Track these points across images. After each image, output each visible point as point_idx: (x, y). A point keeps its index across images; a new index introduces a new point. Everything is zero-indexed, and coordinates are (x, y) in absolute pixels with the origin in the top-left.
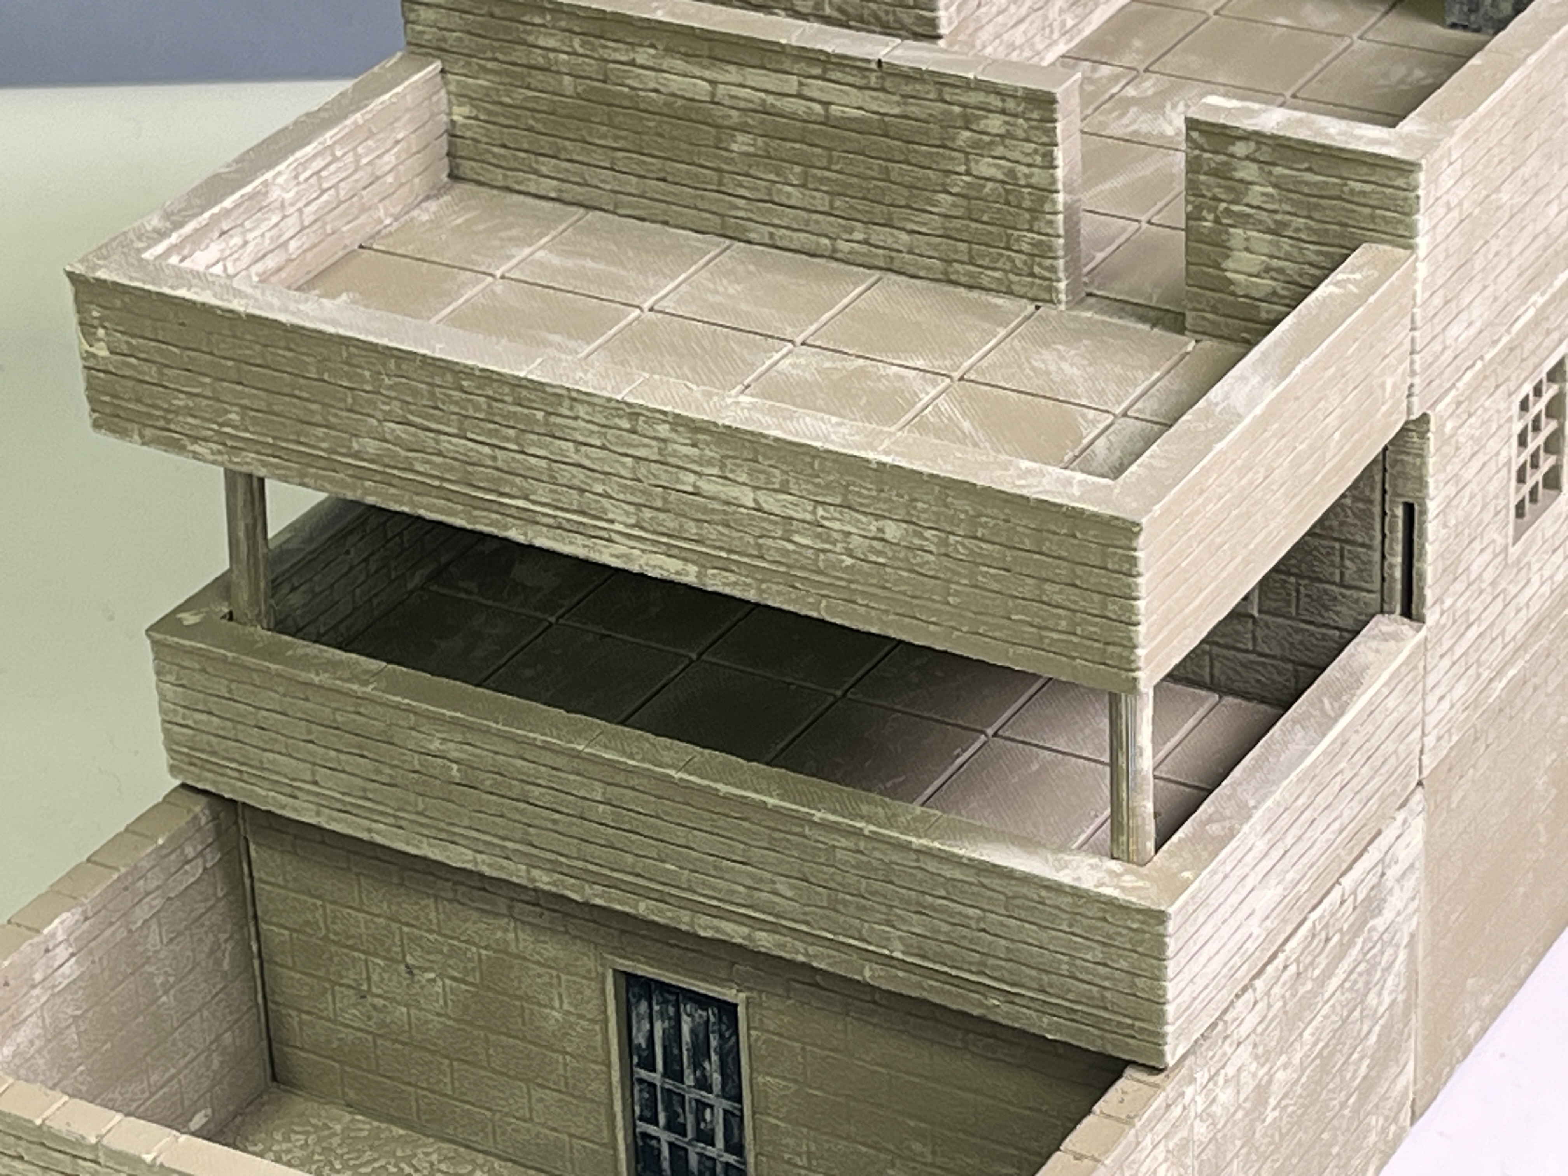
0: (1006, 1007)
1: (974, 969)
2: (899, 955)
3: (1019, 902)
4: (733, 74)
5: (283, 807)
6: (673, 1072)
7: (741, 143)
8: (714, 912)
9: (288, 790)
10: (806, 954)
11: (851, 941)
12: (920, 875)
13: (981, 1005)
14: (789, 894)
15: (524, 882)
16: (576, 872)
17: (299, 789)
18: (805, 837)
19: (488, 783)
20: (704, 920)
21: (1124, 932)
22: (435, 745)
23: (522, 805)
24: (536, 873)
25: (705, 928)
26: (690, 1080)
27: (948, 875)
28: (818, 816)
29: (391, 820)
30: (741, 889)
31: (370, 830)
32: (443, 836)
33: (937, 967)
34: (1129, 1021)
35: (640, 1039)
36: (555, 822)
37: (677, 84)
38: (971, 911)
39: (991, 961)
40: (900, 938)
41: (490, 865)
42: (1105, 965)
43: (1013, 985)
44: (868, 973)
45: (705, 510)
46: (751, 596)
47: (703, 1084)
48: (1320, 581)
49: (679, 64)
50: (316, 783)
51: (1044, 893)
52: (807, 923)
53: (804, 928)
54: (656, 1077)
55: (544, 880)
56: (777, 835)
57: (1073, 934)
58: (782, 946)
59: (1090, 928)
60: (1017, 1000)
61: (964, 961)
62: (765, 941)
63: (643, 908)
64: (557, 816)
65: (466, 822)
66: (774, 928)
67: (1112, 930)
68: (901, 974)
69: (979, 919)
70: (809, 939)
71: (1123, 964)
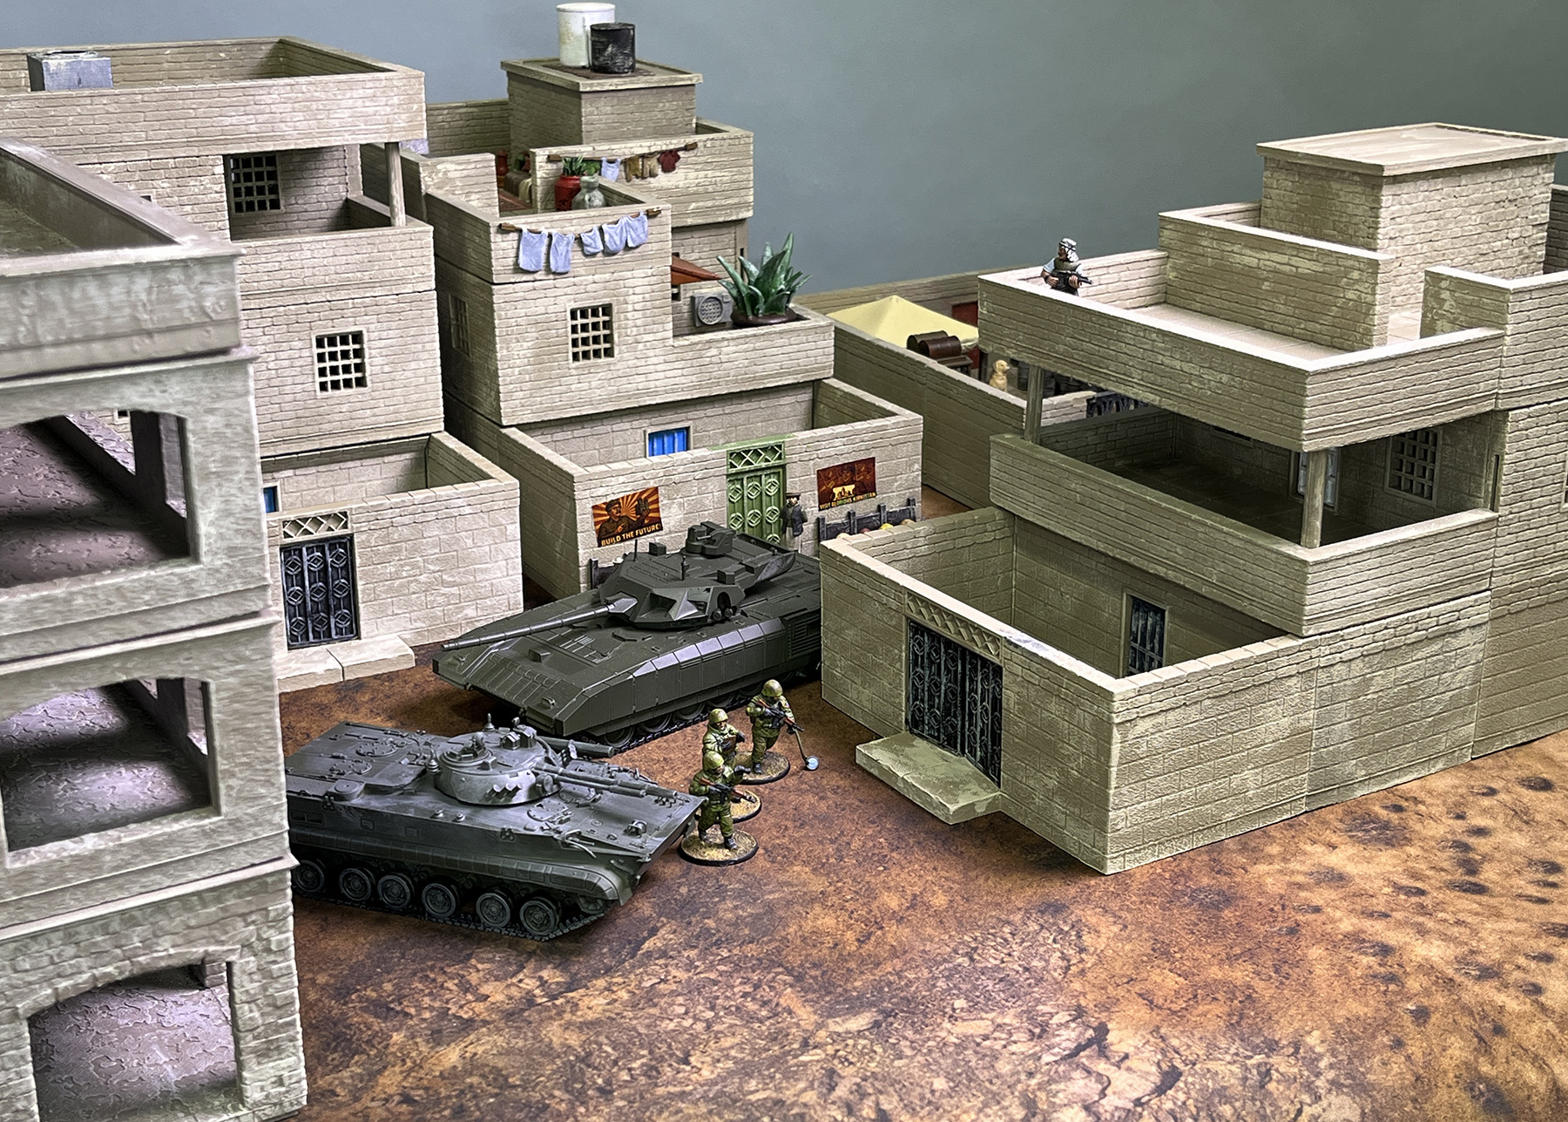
0: (1249, 607)
1: (1239, 588)
2: (1215, 582)
4: (1266, 255)
6: (1143, 644)
7: (1266, 286)
8: (1154, 561)
10: (1184, 581)
11: (1200, 575)
13: (1241, 605)
14: (1181, 553)
15: (1095, 547)
16: (1113, 544)
17: (1029, 505)
18: (1188, 525)
19: (1088, 502)
20: (1152, 565)
21: (1293, 571)
22: (1073, 486)
23: (1098, 513)
24: (1099, 543)
25: (1153, 570)
26: (1148, 647)
27: (1235, 544)
28: (1194, 516)
29: (1056, 520)
30: (1164, 550)
31: (1049, 524)
32: (1072, 526)
33: (1227, 587)
34: (1291, 614)
35: (1134, 629)
36: (1107, 520)
37: (1247, 260)
38: (1241, 562)
39: (1246, 585)
40: (1215, 573)
42: (1285, 587)
43: (1252, 596)
44: (1204, 590)
45: (1163, 371)
46: (1175, 410)
47: (1152, 650)
49: (1248, 252)
50: (1034, 503)
51: (1267, 553)
52: (1185, 567)
53: (1184, 569)
54: (1137, 646)
55: (1101, 547)
56: (1180, 526)
57: (1275, 572)
58: (1176, 577)
59: (1282, 569)
60: (1253, 603)
61: (1237, 585)
62: (1171, 575)
63: (1132, 560)
64: (1109, 518)
65: (1080, 521)
66: (1175, 569)
68: (1215, 590)
69: (1243, 565)
70: (1186, 574)
71: (1290, 587)
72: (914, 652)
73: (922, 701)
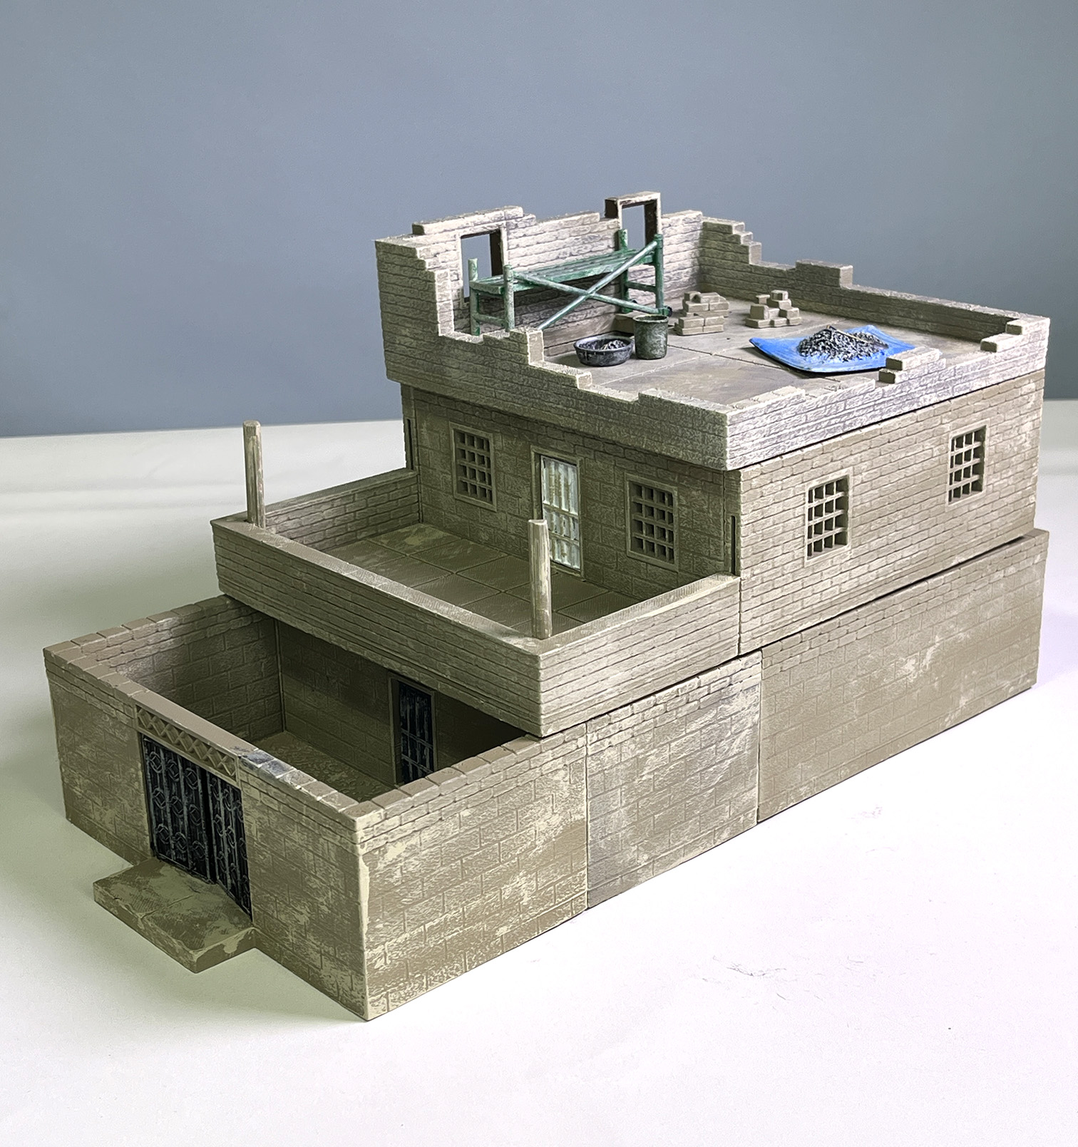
0: (486, 705)
1: (474, 685)
2: (449, 677)
3: (488, 651)
5: (253, 604)
8: (389, 656)
9: (254, 596)
10: (419, 677)
11: (433, 670)
12: (455, 638)
13: (477, 703)
14: (412, 647)
15: (328, 640)
16: (345, 636)
17: (258, 595)
18: (416, 618)
19: (315, 592)
20: (386, 660)
21: (525, 667)
22: (298, 574)
23: (326, 603)
24: (332, 635)
25: (386, 663)
27: (464, 637)
29: (286, 610)
30: (396, 644)
31: (280, 615)
32: (302, 618)
33: (462, 684)
34: (528, 712)
36: (336, 611)
38: (473, 656)
39: (480, 681)
40: (449, 669)
41: (317, 632)
42: (518, 684)
43: (488, 693)
44: (440, 687)
48: (702, 555)
50: (263, 593)
51: (496, 647)
52: (418, 662)
53: (417, 664)
55: (334, 640)
56: (408, 618)
57: (507, 667)
58: (410, 673)
59: (513, 664)
60: (490, 701)
61: (471, 681)
63: (366, 654)
64: (337, 608)
65: (309, 612)
66: (409, 664)
67: (519, 665)
68: (450, 687)
69: (476, 660)
70: (420, 669)
71: (525, 683)
72: (152, 772)
73: (166, 823)
